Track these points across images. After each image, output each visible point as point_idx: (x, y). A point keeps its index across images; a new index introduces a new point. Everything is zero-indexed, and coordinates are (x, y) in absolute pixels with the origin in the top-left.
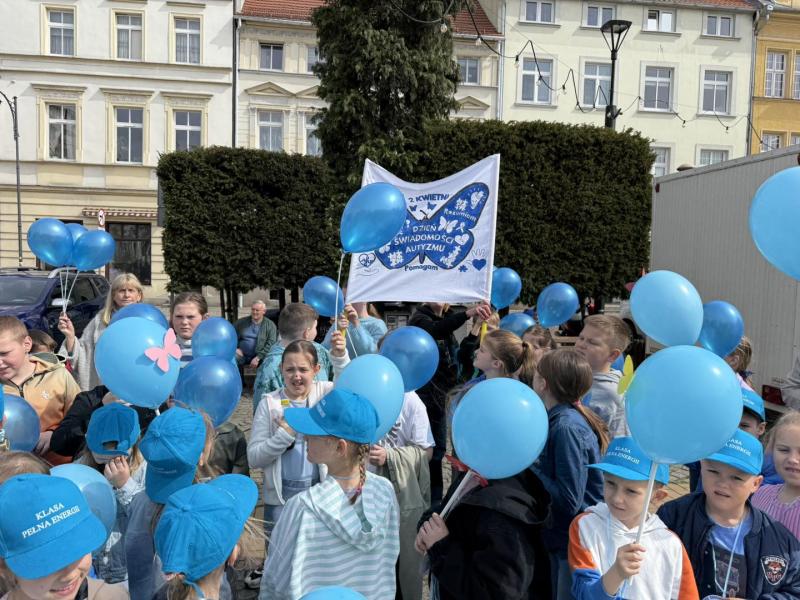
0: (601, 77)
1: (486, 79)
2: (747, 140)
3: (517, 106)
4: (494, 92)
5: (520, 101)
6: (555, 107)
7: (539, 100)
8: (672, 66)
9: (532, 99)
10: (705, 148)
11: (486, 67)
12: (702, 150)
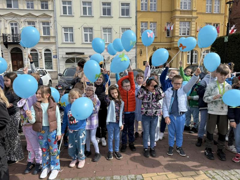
0: (88, 6)
1: (50, 7)
2: (136, 25)
3: (61, 16)
4: (53, 12)
5: (62, 14)
6: (74, 16)
7: (69, 14)
8: (110, 2)
9: (66, 14)
10: (122, 27)
11: (50, 4)
12: (122, 28)
